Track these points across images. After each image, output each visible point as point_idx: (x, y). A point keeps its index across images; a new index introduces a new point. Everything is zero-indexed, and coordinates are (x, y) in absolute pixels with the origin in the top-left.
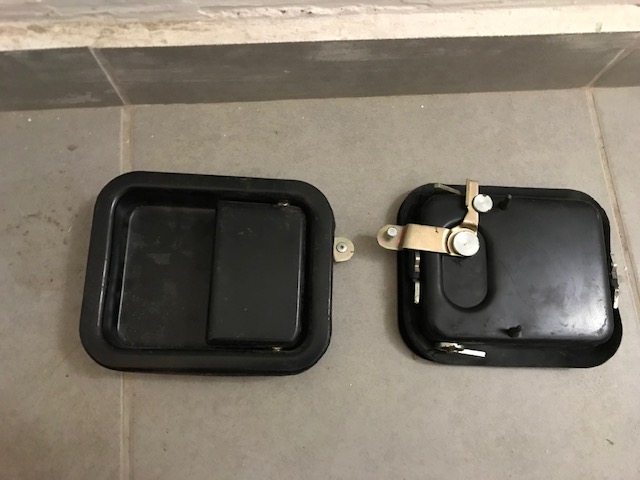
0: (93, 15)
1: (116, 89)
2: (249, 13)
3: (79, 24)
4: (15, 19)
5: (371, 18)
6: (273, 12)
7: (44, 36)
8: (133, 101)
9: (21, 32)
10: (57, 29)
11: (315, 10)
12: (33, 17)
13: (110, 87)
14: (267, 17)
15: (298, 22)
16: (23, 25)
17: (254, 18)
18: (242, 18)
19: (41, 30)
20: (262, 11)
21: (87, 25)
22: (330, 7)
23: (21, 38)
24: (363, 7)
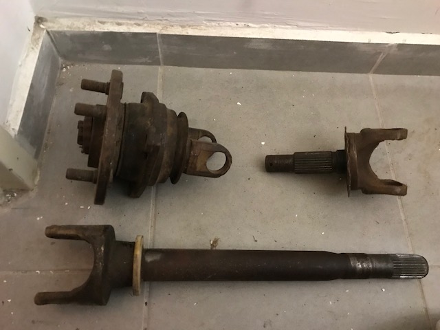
0: (161, 20)
1: (161, 56)
2: (224, 24)
3: (155, 24)
4: (130, 19)
5: (273, 30)
6: (233, 24)
7: (140, 27)
8: (165, 64)
9: (132, 25)
10: (146, 25)
11: (250, 25)
12: (137, 19)
13: (158, 55)
14: (230, 26)
15: (242, 29)
16: (132, 22)
17: (225, 26)
18: (220, 26)
19: (139, 25)
20: (229, 23)
21: (158, 24)
22: (257, 24)
23: (131, 27)
24: (270, 25)
